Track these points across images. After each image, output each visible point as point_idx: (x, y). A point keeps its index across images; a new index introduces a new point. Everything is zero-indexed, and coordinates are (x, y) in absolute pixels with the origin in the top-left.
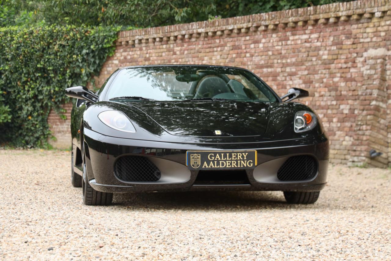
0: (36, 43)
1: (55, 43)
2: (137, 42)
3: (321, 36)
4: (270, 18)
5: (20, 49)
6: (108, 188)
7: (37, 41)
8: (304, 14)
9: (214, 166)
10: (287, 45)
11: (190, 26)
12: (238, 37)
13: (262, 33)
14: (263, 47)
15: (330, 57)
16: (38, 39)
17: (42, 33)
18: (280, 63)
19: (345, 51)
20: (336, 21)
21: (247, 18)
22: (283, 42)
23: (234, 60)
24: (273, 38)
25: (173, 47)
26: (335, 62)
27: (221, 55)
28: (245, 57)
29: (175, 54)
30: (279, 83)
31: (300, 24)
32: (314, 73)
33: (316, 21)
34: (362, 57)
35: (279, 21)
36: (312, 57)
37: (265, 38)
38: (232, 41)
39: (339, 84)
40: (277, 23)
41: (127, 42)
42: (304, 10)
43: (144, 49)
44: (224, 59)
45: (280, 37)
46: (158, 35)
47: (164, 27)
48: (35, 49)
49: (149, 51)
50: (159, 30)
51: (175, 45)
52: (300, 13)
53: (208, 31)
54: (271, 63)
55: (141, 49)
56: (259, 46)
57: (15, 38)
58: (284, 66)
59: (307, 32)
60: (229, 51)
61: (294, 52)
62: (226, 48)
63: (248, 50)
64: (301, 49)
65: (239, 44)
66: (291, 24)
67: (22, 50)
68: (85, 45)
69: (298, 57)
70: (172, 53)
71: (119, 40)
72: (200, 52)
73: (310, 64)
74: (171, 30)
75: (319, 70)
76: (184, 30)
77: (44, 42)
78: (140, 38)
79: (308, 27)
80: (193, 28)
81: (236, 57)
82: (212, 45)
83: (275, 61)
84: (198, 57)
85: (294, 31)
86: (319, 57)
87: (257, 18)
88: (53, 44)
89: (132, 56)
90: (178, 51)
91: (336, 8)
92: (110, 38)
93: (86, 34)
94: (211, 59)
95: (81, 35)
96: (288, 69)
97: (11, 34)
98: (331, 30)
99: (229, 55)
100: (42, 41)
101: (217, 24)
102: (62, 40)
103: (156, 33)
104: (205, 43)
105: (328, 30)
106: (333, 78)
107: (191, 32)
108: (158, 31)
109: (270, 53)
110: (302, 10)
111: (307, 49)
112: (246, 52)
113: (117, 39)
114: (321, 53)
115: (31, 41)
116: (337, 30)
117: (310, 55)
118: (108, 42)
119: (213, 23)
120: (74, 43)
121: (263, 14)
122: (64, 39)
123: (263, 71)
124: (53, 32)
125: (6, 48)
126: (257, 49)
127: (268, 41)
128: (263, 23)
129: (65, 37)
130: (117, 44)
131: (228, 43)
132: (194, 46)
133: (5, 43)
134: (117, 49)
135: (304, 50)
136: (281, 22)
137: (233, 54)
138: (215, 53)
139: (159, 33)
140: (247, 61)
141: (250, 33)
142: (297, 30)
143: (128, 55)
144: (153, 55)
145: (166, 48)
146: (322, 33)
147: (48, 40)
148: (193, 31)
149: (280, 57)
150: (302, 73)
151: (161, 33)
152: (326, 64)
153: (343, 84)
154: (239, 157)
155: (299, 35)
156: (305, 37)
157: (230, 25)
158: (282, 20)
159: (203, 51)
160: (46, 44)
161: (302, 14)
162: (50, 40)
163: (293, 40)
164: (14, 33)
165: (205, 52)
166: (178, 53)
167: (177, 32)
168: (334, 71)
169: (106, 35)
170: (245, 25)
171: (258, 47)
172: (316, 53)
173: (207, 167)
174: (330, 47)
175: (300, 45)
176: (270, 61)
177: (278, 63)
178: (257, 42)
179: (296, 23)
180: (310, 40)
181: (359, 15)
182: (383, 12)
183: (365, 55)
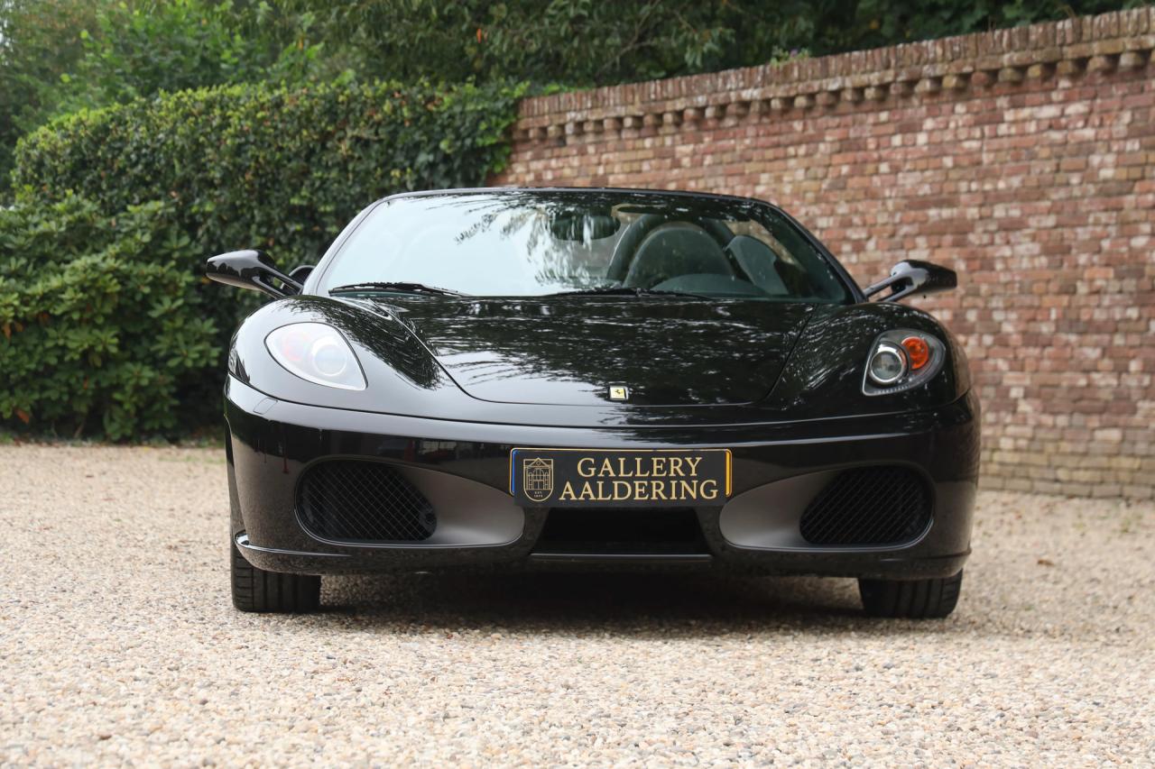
0: (288, 135)
1: (341, 134)
2: (569, 129)
3: (1097, 109)
4: (949, 55)
5: (246, 152)
6: (284, 560)
7: (291, 128)
8: (1046, 42)
9: (596, 495)
10: (996, 136)
11: (720, 81)
12: (856, 113)
13: (926, 101)
14: (929, 144)
15: (1123, 174)
16: (296, 123)
17: (306, 103)
18: (977, 191)
20: (1140, 61)
21: (881, 54)
22: (987, 129)
23: (845, 183)
24: (956, 117)
25: (673, 145)
26: (1137, 187)
27: (807, 169)
28: (877, 173)
29: (677, 164)
30: (973, 253)
31: (1035, 72)
32: (1075, 222)
33: (1082, 62)
35: (974, 65)
36: (1070, 175)
37: (934, 117)
38: (838, 126)
39: (1148, 254)
40: (967, 69)
41: (544, 130)
42: (1045, 28)
43: (591, 149)
44: (815, 179)
45: (977, 113)
46: (630, 108)
47: (647, 84)
48: (286, 153)
49: (604, 157)
50: (633, 92)
51: (678, 137)
52: (1033, 38)
53: (771, 96)
54: (950, 193)
55: (582, 152)
56: (915, 139)
57: (234, 121)
58: (989, 200)
59: (1055, 96)
60: (831, 155)
61: (1017, 160)
62: (822, 147)
63: (884, 153)
64: (1037, 149)
65: (858, 134)
66: (1007, 74)
67: (249, 154)
68: (425, 138)
69: (1029, 173)
70: (668, 161)
71: (522, 125)
72: (749, 160)
73: (1062, 193)
74: (665, 94)
75: (1089, 212)
76: (702, 93)
77: (311, 131)
78: (579, 117)
79: (1057, 83)
80: (728, 86)
81: (851, 175)
82: (783, 139)
83: (963, 186)
84: (742, 174)
85: (1019, 93)
86: (1088, 174)
87: (911, 56)
88: (337, 136)
89: (558, 173)
90: (686, 155)
91: (1138, 22)
92: (494, 119)
93: (430, 107)
94: (779, 179)
95: (412, 110)
96: (999, 212)
97: (222, 108)
98: (1126, 91)
99: (831, 169)
100: (306, 128)
101: (796, 74)
102: (362, 123)
103: (625, 103)
104: (761, 133)
105: (1117, 91)
106: (1130, 237)
107: (721, 98)
108: (630, 97)
109: (948, 162)
110: (1041, 30)
111: (1056, 149)
112: (880, 160)
113: (514, 120)
114: (1095, 160)
115: (276, 128)
116: (1142, 90)
117: (1063, 167)
118: (489, 130)
119: (786, 72)
120: (394, 134)
121: (928, 44)
122: (367, 122)
123: (927, 217)
124: (337, 103)
125: (209, 150)
126: (910, 149)
127: (942, 126)
128: (927, 69)
129: (371, 117)
130: (516, 136)
131: (828, 132)
132: (732, 142)
133: (205, 135)
134: (516, 152)
135: (1045, 153)
136: (978, 67)
137: (840, 165)
138: (792, 163)
139: (633, 104)
140: (883, 187)
141: (890, 102)
142: (1027, 92)
143: (547, 168)
144: (617, 169)
145: (653, 147)
146: (1099, 101)
147: (323, 124)
148: (728, 97)
149: (978, 172)
150: (1039, 221)
151: (638, 104)
152: (1111, 194)
154: (675, 468)
155: (1033, 106)
156: (1049, 112)
157: (834, 76)
158: (983, 60)
159: (756, 155)
160: (315, 137)
161: (1041, 44)
162: (327, 124)
163: (1014, 122)
164: (231, 105)
165: (763, 160)
166: (686, 161)
167: (683, 99)
168: (1134, 216)
169: (484, 109)
170: (874, 78)
171: (914, 144)
172: (1080, 161)
173: (573, 498)
174: (1122, 143)
175: (1035, 137)
176: (949, 187)
177: (969, 191)
178: (910, 128)
179: (1022, 69)
180: (1063, 121)
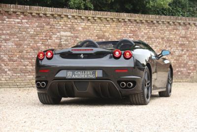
19: (45, 31)
34: (56, 35)
59: (19, 18)
105: (35, 19)
114: (29, 30)
153: (43, 47)
180: (21, 22)
181: (58, 15)
182: (72, 16)
183: (58, 34)
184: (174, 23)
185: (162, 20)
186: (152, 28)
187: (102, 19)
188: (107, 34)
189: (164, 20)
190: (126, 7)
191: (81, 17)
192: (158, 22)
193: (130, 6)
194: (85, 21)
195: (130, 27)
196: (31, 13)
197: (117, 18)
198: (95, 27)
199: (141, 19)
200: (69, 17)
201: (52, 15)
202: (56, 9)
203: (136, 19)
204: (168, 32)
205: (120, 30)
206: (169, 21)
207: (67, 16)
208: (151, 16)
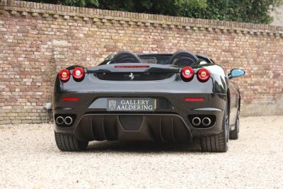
3: (7, 24)
19: (30, 39)
26: (20, 45)
34: (46, 44)
39: (23, 62)
86: (3, 40)
105: (15, 20)
106: (17, 57)
114: (7, 37)
153: (27, 63)
168: (19, 52)
174: (16, 33)
181: (50, 14)
182: (70, 16)
183: (49, 43)
184: (214, 29)
185: (198, 26)
186: (184, 36)
187: (113, 21)
188: (120, 45)
189: (201, 26)
190: (144, 5)
191: (83, 18)
192: (192, 27)
193: (149, 4)
194: (89, 25)
195: (153, 34)
196: (10, 11)
197: (135, 20)
198: (103, 34)
199: (169, 23)
200: (66, 17)
201: (41, 14)
202: (47, 5)
203: (162, 22)
204: (206, 44)
205: (139, 39)
206: (207, 26)
207: (63, 16)
208: (182, 18)
